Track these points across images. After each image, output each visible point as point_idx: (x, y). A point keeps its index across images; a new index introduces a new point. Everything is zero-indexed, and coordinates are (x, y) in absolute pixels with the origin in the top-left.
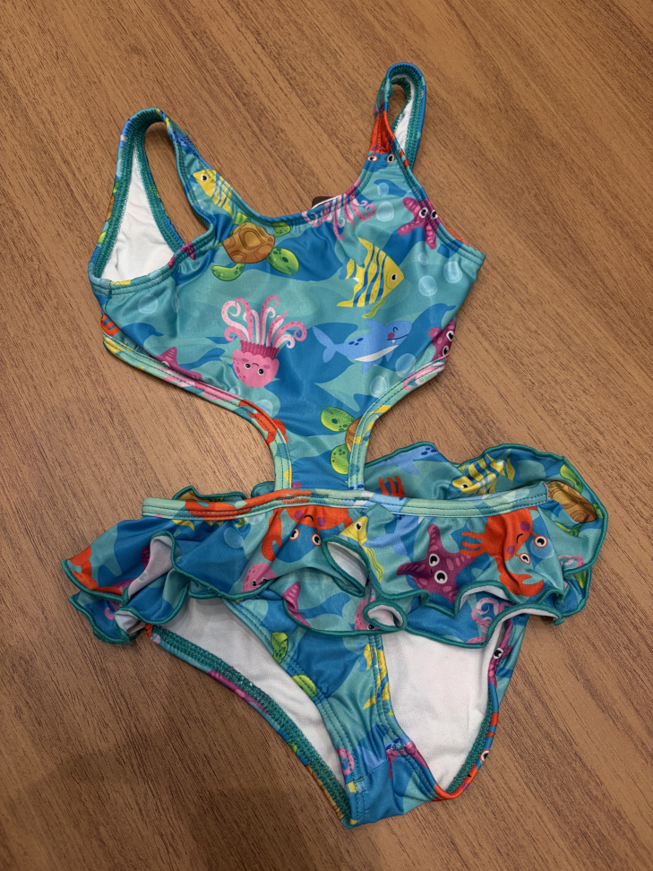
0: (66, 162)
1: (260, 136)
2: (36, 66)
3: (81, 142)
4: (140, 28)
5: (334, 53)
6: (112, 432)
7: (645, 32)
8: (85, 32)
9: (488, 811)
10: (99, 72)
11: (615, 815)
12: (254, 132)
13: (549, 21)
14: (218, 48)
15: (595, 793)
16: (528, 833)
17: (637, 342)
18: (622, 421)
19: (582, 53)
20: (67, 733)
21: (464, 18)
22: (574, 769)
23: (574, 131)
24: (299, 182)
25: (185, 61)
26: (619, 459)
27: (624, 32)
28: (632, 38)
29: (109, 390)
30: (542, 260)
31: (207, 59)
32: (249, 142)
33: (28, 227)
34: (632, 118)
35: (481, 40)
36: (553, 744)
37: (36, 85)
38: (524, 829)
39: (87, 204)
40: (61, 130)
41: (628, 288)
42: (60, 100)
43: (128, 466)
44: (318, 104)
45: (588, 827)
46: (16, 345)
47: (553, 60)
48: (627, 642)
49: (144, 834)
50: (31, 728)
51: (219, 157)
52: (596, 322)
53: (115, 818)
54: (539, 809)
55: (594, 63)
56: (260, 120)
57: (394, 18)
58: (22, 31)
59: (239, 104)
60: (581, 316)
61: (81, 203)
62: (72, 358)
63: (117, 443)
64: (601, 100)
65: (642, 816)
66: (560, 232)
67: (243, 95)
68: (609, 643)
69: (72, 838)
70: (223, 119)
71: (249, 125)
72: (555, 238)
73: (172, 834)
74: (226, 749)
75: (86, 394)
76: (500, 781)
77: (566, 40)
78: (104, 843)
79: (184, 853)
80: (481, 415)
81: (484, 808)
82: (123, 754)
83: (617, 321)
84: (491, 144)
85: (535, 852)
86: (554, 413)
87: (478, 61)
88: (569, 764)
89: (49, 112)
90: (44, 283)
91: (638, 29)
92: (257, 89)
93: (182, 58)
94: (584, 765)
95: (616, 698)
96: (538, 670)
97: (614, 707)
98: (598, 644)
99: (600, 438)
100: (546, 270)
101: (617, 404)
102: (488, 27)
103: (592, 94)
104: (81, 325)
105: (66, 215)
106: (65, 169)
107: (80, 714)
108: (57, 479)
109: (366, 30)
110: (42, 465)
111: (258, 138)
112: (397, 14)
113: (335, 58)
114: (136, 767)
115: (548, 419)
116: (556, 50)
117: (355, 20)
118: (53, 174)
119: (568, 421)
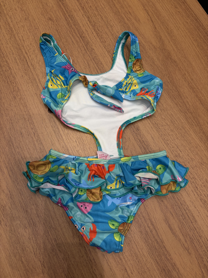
0: (26, 53)
1: (87, 50)
2: (19, 21)
3: (31, 47)
4: (52, 12)
5: (111, 26)
6: (34, 139)
7: (206, 28)
8: (35, 12)
9: (137, 261)
10: (38, 25)
11: (174, 264)
12: (85, 49)
13: (178, 22)
14: (76, 21)
15: (168, 258)
16: (148, 268)
17: (194, 125)
18: (187, 148)
19: (187, 33)
20: (14, 229)
21: (152, 19)
22: (163, 250)
23: (182, 58)
24: (97, 66)
25: (65, 24)
26: (185, 160)
27: (200, 28)
28: (202, 30)
29: (34, 126)
30: (169, 97)
31: (72, 25)
32: (83, 52)
33: (13, 73)
34: (200, 55)
35: (156, 26)
36: (157, 243)
37: (18, 27)
38: (147, 267)
39: (32, 67)
40: (26, 43)
41: (193, 108)
42: (26, 33)
43: (39, 150)
44: (105, 42)
45: (165, 268)
46: (7, 109)
47: (178, 35)
48: (182, 214)
49: (35, 260)
50: (3, 227)
51: (74, 56)
52: (183, 117)
53: (27, 255)
54: (152, 261)
55: (190, 37)
56: (87, 45)
57: (131, 17)
58: (15, 9)
59: (81, 40)
60: (179, 115)
61: (30, 67)
62: (24, 115)
63: (36, 142)
64: (191, 49)
65: (181, 265)
66: (174, 89)
67: (82, 37)
68: (177, 214)
69: (14, 260)
70: (76, 44)
71: (84, 47)
72: (173, 91)
73: (43, 261)
74: (62, 237)
75: (27, 127)
76: (141, 252)
77: (183, 29)
78: (23, 262)
79: (47, 267)
80: (146, 143)
81: (136, 260)
82: (31, 237)
83: (189, 118)
84: (156, 60)
85: (149, 274)
86: (167, 144)
87: (155, 33)
88: (162, 249)
89: (22, 37)
90: (17, 91)
91: (204, 27)
92: (87, 35)
93: (65, 23)
94: (166, 249)
95: (177, 230)
96: (155, 220)
97: (176, 233)
98: (174, 214)
99: (180, 153)
100: (170, 100)
101: (186, 143)
102: (159, 22)
103: (189, 47)
104: (27, 105)
105: (25, 70)
106: (26, 56)
107: (19, 224)
108: (17, 152)
109: (122, 20)
110: (12, 147)
111: (86, 51)
112: (132, 16)
113: (112, 28)
114: (34, 241)
115: (165, 146)
116: (179, 32)
117: (119, 16)
118: (22, 57)
119: (171, 147)
